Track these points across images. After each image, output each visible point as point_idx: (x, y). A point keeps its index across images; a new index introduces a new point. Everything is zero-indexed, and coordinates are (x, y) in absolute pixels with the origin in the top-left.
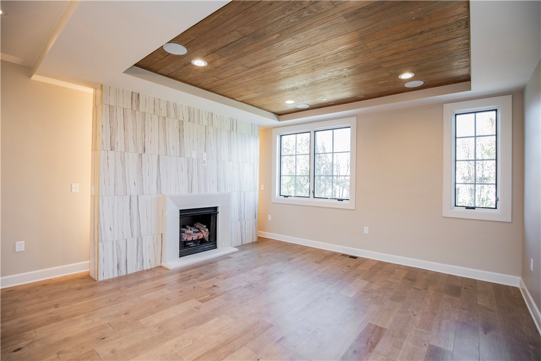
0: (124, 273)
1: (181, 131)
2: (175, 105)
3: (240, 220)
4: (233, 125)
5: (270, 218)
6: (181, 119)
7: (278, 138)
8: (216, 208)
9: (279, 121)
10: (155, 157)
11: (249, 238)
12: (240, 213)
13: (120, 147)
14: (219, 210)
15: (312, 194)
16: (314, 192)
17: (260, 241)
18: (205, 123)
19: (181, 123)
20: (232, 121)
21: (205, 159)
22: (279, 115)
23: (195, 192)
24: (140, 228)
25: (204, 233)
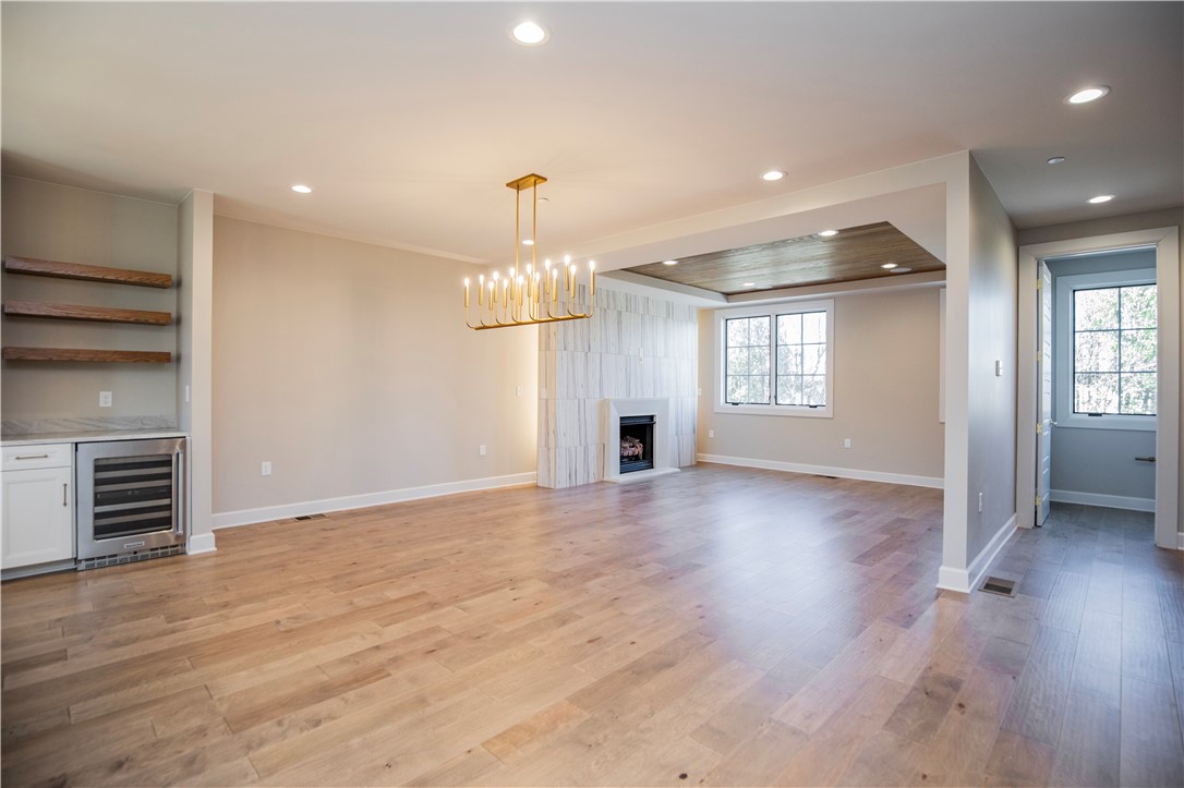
0: (574, 484)
1: (619, 323)
2: (614, 293)
3: (677, 434)
4: (670, 311)
5: (711, 434)
6: (619, 309)
7: (723, 323)
8: (652, 417)
9: (728, 301)
10: (598, 356)
11: (687, 460)
12: (677, 425)
13: (571, 347)
14: (656, 420)
15: (773, 399)
16: (776, 397)
17: (699, 465)
18: (641, 312)
19: (620, 313)
20: (668, 303)
21: (641, 354)
22: (728, 295)
23: (633, 396)
24: (586, 436)
25: (639, 450)
